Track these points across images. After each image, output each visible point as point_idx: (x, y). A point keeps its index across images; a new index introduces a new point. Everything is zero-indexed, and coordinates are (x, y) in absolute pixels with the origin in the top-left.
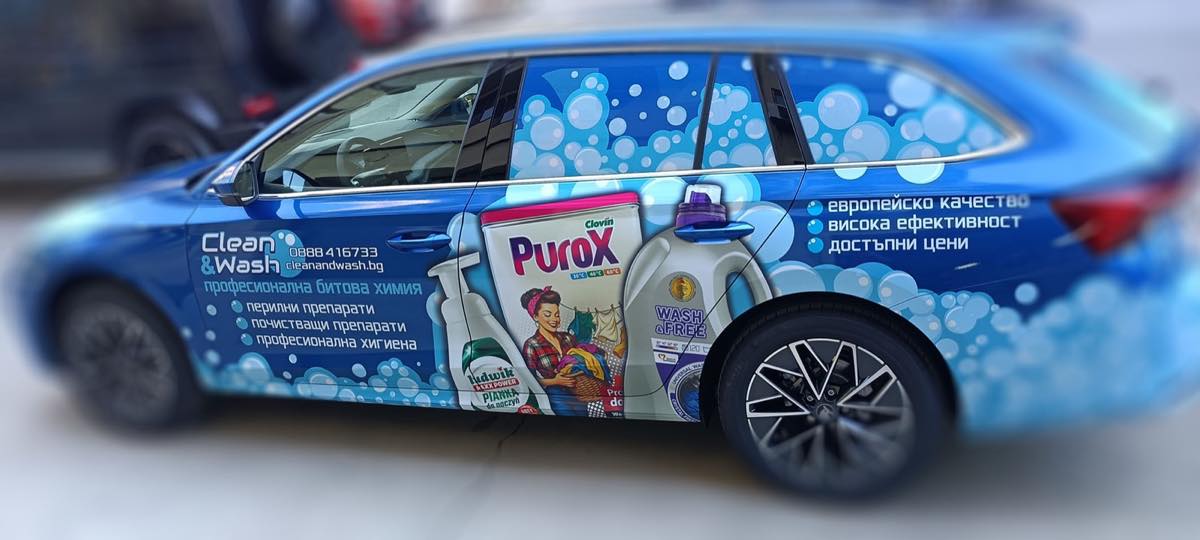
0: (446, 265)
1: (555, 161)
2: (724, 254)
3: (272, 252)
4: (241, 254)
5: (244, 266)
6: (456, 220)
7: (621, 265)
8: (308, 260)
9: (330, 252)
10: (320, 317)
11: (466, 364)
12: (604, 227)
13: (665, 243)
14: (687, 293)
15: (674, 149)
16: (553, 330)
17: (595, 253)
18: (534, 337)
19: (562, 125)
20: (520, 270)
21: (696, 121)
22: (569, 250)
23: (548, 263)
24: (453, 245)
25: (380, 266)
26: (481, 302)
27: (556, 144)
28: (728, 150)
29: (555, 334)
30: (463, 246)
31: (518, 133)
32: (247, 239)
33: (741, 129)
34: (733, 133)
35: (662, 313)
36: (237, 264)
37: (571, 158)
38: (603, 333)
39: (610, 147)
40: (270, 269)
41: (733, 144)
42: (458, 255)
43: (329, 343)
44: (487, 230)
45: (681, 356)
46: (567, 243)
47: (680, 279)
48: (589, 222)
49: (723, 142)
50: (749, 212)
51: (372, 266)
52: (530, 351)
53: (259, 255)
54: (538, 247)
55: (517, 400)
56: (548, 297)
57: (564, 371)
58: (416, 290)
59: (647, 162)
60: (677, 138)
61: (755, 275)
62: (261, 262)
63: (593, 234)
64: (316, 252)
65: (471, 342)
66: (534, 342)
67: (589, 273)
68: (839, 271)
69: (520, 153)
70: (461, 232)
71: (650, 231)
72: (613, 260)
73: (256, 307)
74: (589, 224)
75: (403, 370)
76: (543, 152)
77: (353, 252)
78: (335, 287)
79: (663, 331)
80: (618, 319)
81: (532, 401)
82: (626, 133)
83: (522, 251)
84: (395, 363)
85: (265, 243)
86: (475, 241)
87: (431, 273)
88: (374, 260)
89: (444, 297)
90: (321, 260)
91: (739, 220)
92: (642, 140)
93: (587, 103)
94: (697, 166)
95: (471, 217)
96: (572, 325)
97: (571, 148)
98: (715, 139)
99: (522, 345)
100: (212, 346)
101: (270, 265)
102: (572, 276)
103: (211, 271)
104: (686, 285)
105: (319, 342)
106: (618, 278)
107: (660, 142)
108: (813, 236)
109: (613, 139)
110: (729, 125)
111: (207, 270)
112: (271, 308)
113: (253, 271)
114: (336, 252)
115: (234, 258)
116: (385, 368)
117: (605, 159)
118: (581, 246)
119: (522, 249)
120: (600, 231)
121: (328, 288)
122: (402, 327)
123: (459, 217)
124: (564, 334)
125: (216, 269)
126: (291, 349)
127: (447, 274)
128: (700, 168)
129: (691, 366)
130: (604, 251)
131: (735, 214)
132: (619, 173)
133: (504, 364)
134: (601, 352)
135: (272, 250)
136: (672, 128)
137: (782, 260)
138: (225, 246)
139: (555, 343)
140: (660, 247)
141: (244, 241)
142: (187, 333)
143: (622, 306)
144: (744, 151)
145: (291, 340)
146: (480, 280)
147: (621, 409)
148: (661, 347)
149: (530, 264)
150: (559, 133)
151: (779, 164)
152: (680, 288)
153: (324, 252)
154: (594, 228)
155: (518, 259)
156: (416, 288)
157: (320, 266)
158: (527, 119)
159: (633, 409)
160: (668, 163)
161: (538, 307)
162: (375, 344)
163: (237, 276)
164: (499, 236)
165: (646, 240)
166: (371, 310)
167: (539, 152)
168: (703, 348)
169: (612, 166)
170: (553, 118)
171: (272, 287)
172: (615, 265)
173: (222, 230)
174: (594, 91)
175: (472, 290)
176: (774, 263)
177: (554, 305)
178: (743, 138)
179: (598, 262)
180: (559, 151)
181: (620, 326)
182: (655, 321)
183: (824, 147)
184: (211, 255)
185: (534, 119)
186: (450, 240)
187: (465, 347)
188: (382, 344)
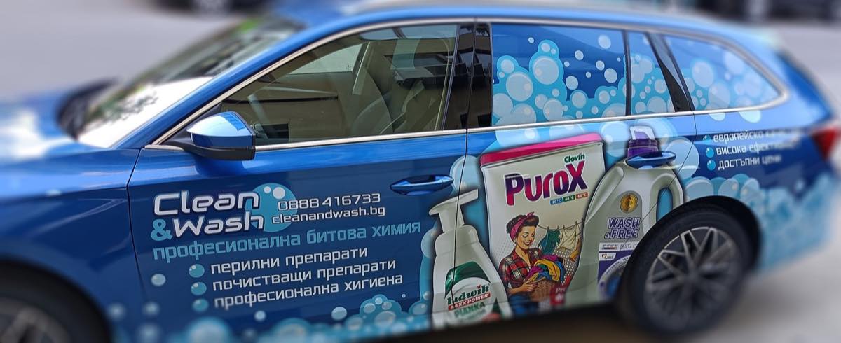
0: (448, 203)
1: (528, 110)
2: (658, 175)
3: (254, 208)
4: (211, 213)
5: (216, 225)
6: (460, 162)
7: (589, 190)
8: (300, 212)
9: (328, 201)
10: (304, 268)
11: (449, 288)
12: (578, 161)
13: (620, 170)
14: (631, 206)
15: (612, 101)
16: (526, 248)
17: (570, 181)
18: (509, 256)
19: (529, 80)
20: (510, 201)
21: (624, 80)
22: (551, 181)
23: (534, 193)
24: (455, 185)
25: (381, 211)
26: (472, 232)
27: (528, 96)
28: (646, 101)
29: (526, 251)
30: (464, 185)
31: (495, 87)
32: (221, 196)
33: (652, 86)
34: (648, 89)
35: (612, 223)
36: (205, 223)
37: (541, 108)
38: (564, 245)
39: (568, 99)
40: (250, 225)
41: (649, 97)
42: (459, 194)
43: (309, 292)
44: (485, 169)
45: (617, 253)
46: (550, 175)
47: (628, 196)
48: (567, 157)
49: (643, 96)
50: (671, 145)
51: (374, 211)
52: (504, 268)
53: (236, 212)
54: (528, 181)
55: (484, 311)
56: (529, 221)
57: (530, 279)
58: (415, 229)
59: (595, 110)
60: (613, 92)
61: (676, 188)
62: (239, 219)
63: (570, 167)
64: (309, 203)
65: (455, 268)
66: (509, 260)
67: (564, 198)
68: (723, 181)
69: (499, 103)
70: (462, 173)
71: (610, 162)
72: (583, 186)
73: (222, 268)
74: (567, 159)
75: (388, 303)
76: (519, 102)
77: (354, 200)
78: (328, 236)
79: (610, 237)
80: (578, 231)
81: (496, 309)
82: (579, 88)
83: (514, 186)
84: (379, 300)
85: (245, 199)
86: (475, 180)
87: (432, 212)
88: (376, 205)
89: (440, 232)
90: (315, 211)
91: (666, 150)
92: (591, 94)
93: (546, 64)
94: (628, 113)
95: (472, 160)
96: (542, 242)
97: (539, 100)
98: (637, 94)
99: (499, 262)
100: (152, 320)
101: (251, 221)
102: (551, 202)
103: (167, 235)
104: (632, 200)
105: (295, 293)
106: (585, 199)
107: (603, 95)
108: (710, 159)
109: (570, 92)
110: (644, 83)
111: (159, 235)
112: (243, 267)
113: (227, 230)
114: (334, 201)
115: (201, 219)
116: (368, 306)
117: (566, 108)
118: (561, 178)
119: (515, 183)
120: (575, 164)
121: (320, 238)
122: (392, 265)
123: (461, 160)
124: (533, 250)
125: (173, 232)
126: (258, 306)
127: (447, 212)
128: (630, 114)
129: (621, 260)
130: (578, 180)
131: (663, 147)
132: (577, 119)
133: (482, 282)
134: (561, 260)
135: (256, 204)
136: (608, 85)
137: (693, 176)
138: (189, 205)
139: (526, 259)
140: (616, 172)
141: (216, 199)
142: (116, 311)
143: (584, 220)
144: (656, 102)
145: (259, 297)
146: (475, 214)
147: (563, 302)
148: (605, 249)
149: (520, 196)
150: (529, 87)
151: (676, 111)
152: (628, 203)
153: (321, 203)
154: (571, 162)
155: (511, 191)
156: (415, 227)
157: (315, 217)
158: (501, 75)
159: (571, 299)
160: (609, 110)
161: (519, 230)
162: (360, 285)
163: (203, 237)
164: (495, 175)
165: (607, 169)
166: (364, 252)
167: (515, 103)
168: (632, 245)
169: (571, 114)
170: (522, 75)
171: (248, 244)
172: (585, 190)
173: (185, 189)
174: (549, 55)
175: (467, 222)
176: (687, 180)
177: (533, 227)
178: (654, 93)
179: (573, 189)
180: (530, 102)
181: (578, 238)
182: (605, 229)
183: (699, 99)
184: (169, 219)
185: (507, 76)
186: (452, 182)
187: (449, 273)
188: (367, 284)
